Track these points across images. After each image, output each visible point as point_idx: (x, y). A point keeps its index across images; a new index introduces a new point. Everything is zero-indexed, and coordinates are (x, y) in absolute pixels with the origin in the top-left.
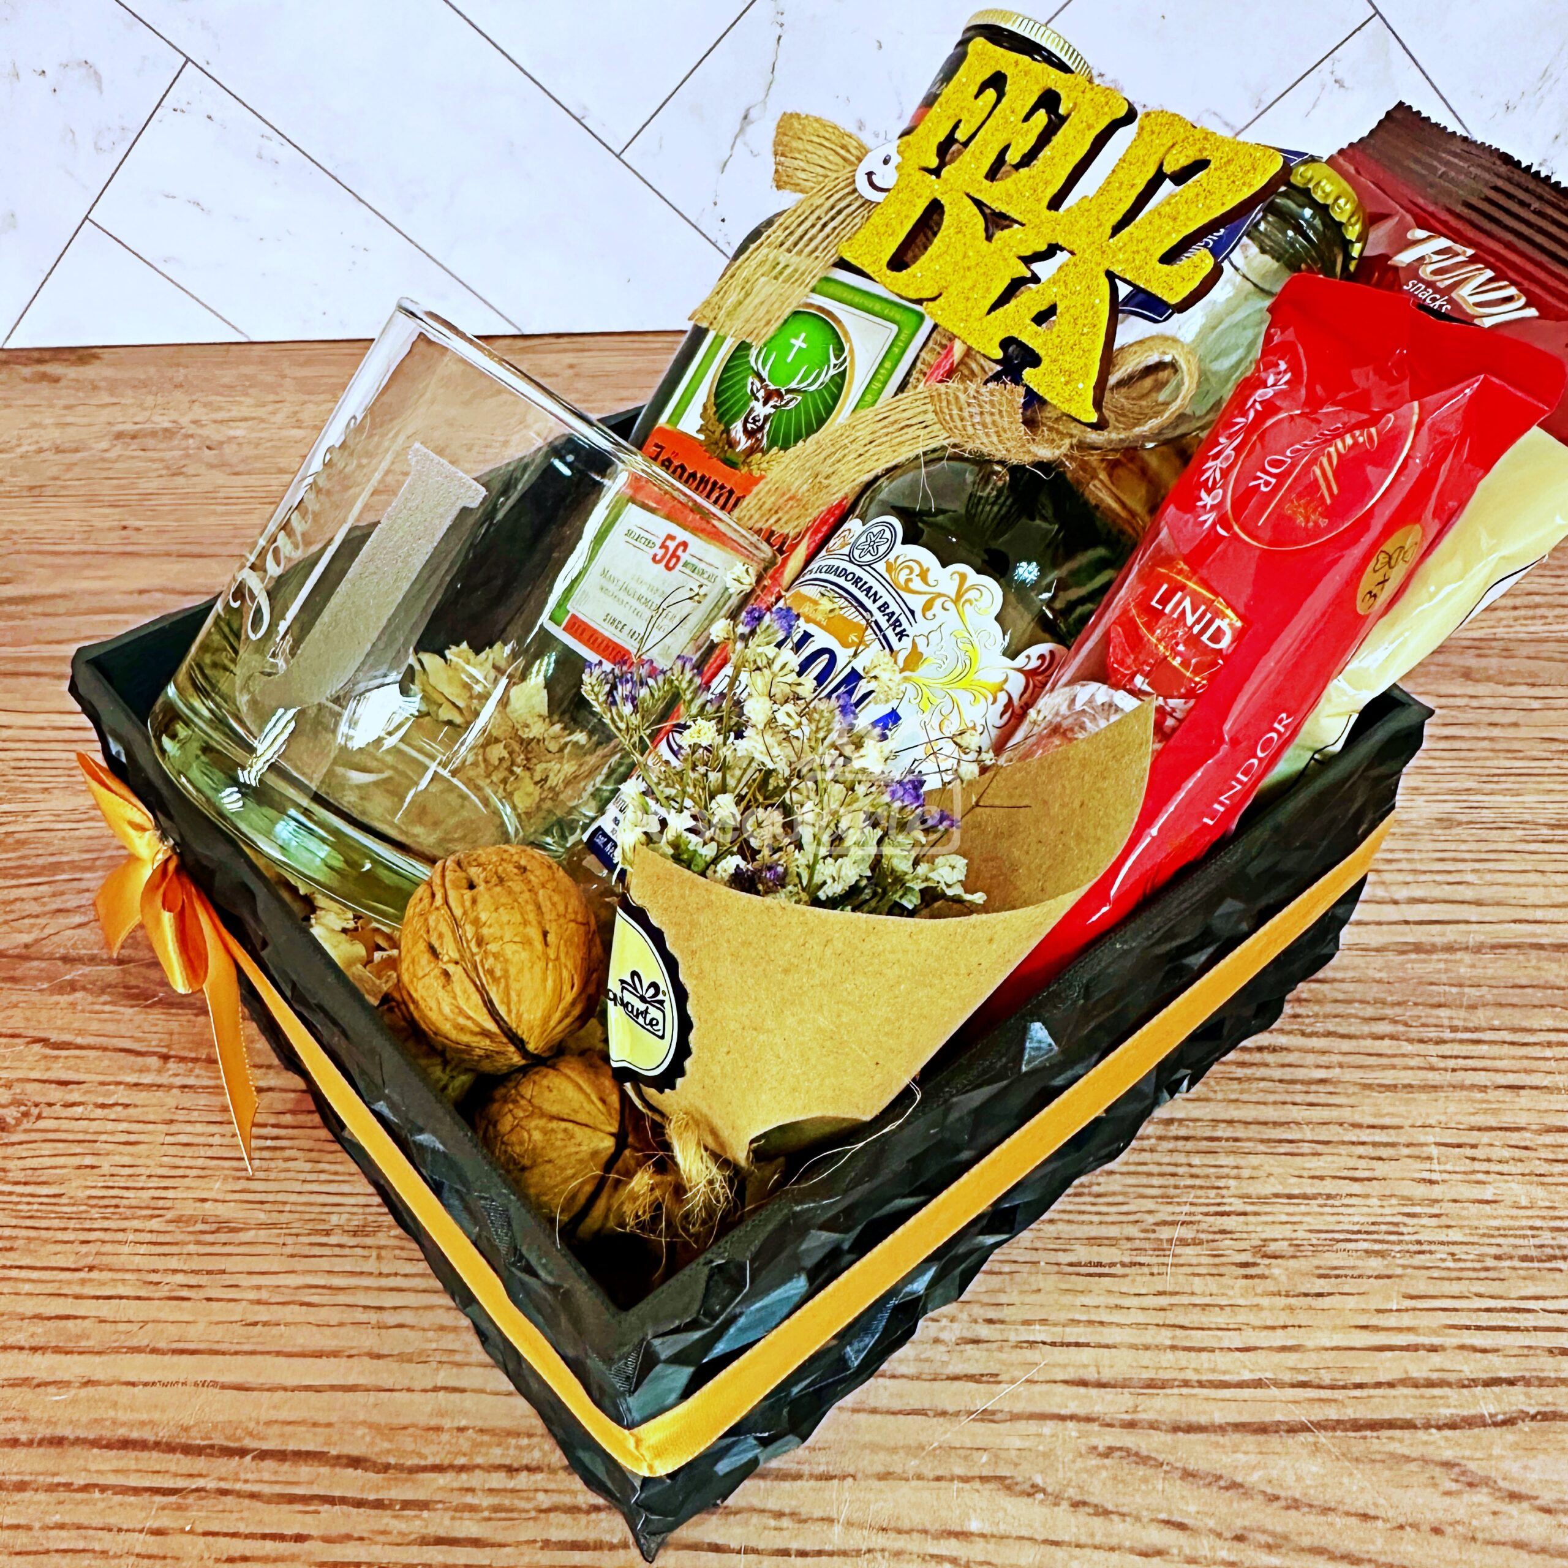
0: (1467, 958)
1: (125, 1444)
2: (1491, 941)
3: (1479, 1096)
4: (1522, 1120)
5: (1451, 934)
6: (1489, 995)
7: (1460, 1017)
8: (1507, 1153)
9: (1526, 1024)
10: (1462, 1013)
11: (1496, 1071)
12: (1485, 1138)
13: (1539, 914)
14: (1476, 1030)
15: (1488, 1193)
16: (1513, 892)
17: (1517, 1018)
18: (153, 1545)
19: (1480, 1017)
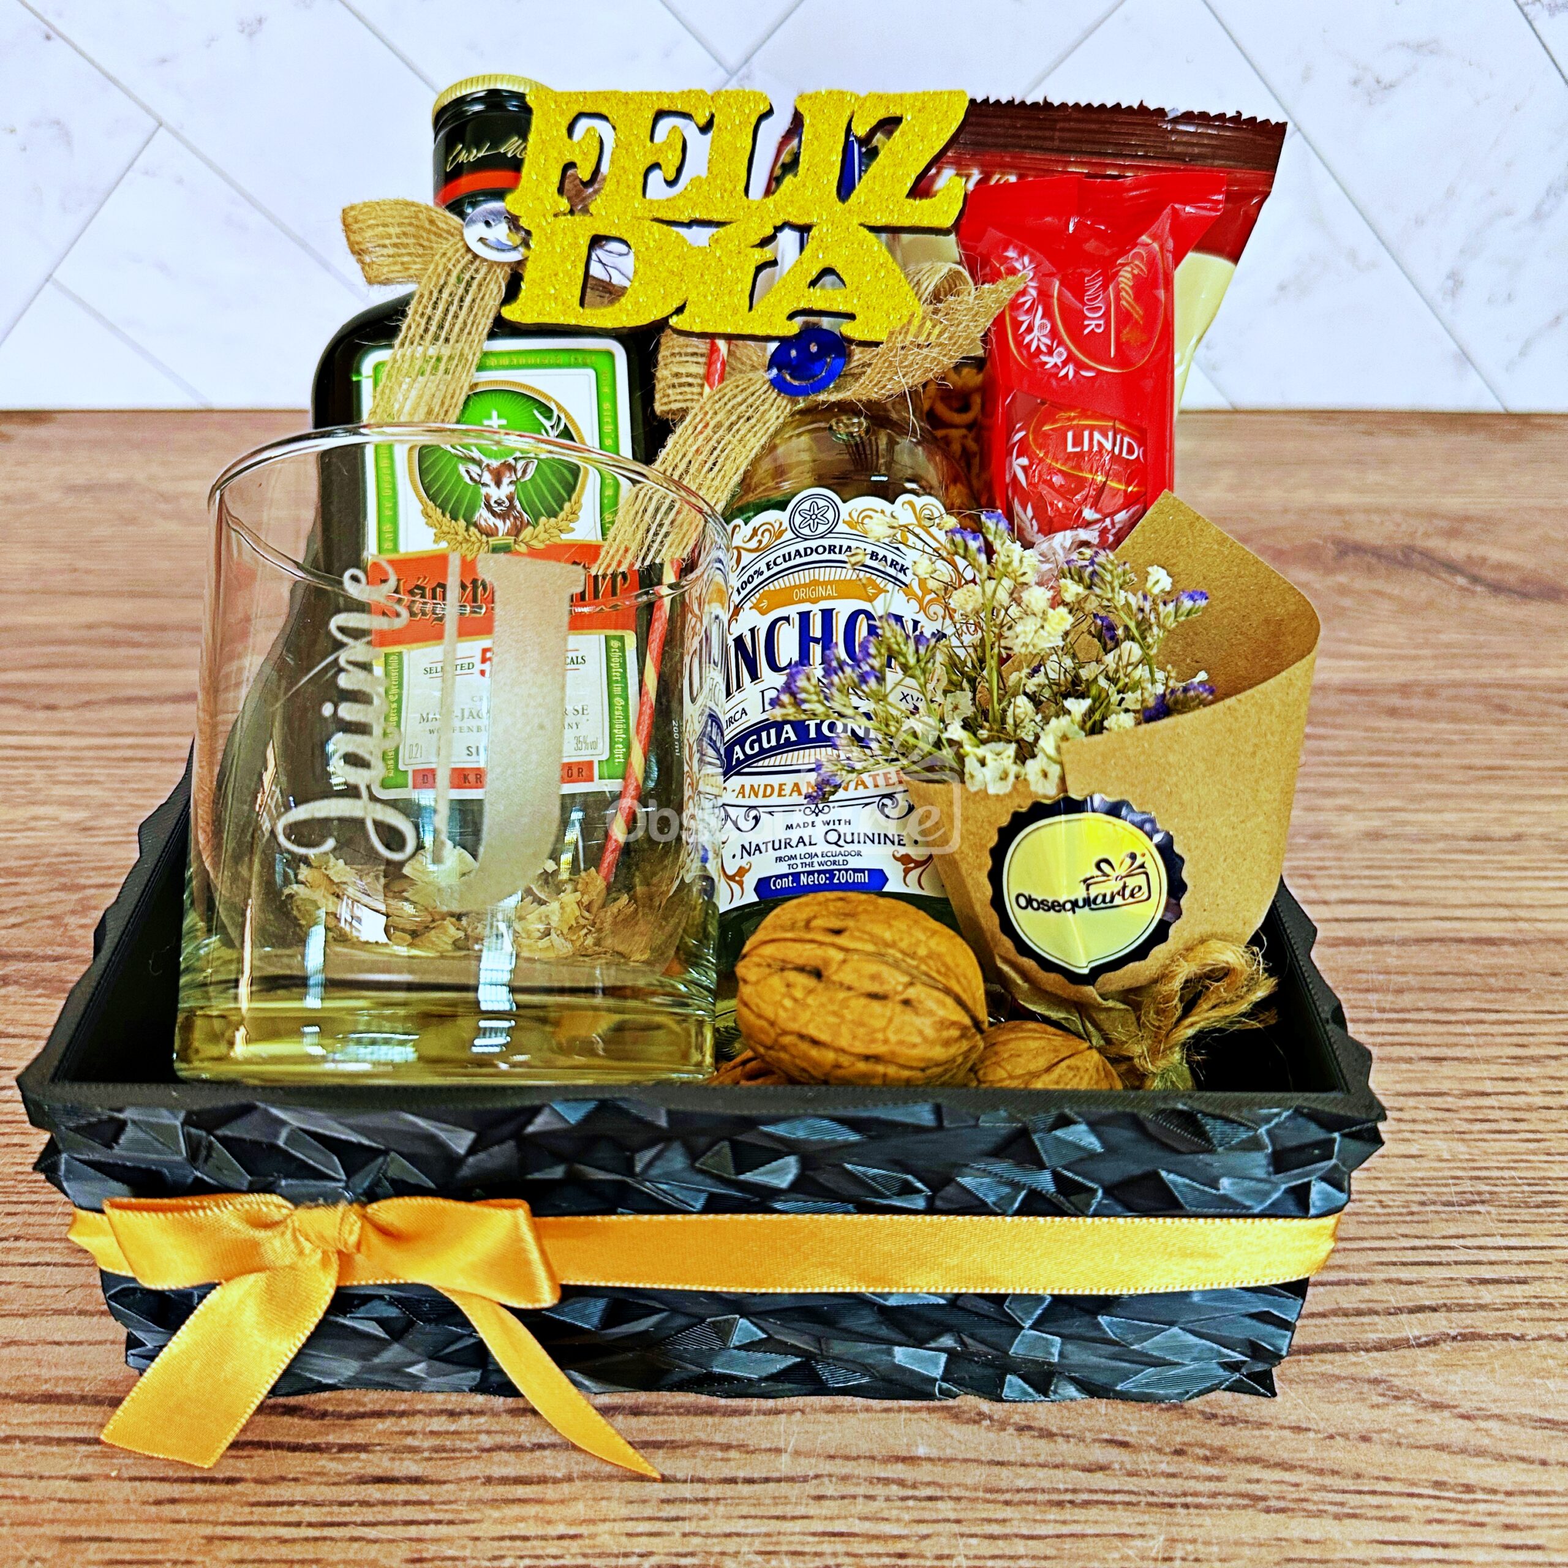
0: (1394, 950)
1: (49, 1399)
2: (1414, 936)
3: (1404, 1066)
4: (1445, 1086)
5: (1379, 930)
6: (1412, 980)
7: (1388, 1000)
8: (1430, 1115)
9: (1447, 1005)
10: (1390, 997)
11: (1420, 1045)
12: (1411, 1102)
13: (1459, 913)
14: (1402, 1011)
15: (1413, 1149)
16: (1434, 894)
17: (1441, 1001)
18: (77, 1490)
19: (1407, 1000)
